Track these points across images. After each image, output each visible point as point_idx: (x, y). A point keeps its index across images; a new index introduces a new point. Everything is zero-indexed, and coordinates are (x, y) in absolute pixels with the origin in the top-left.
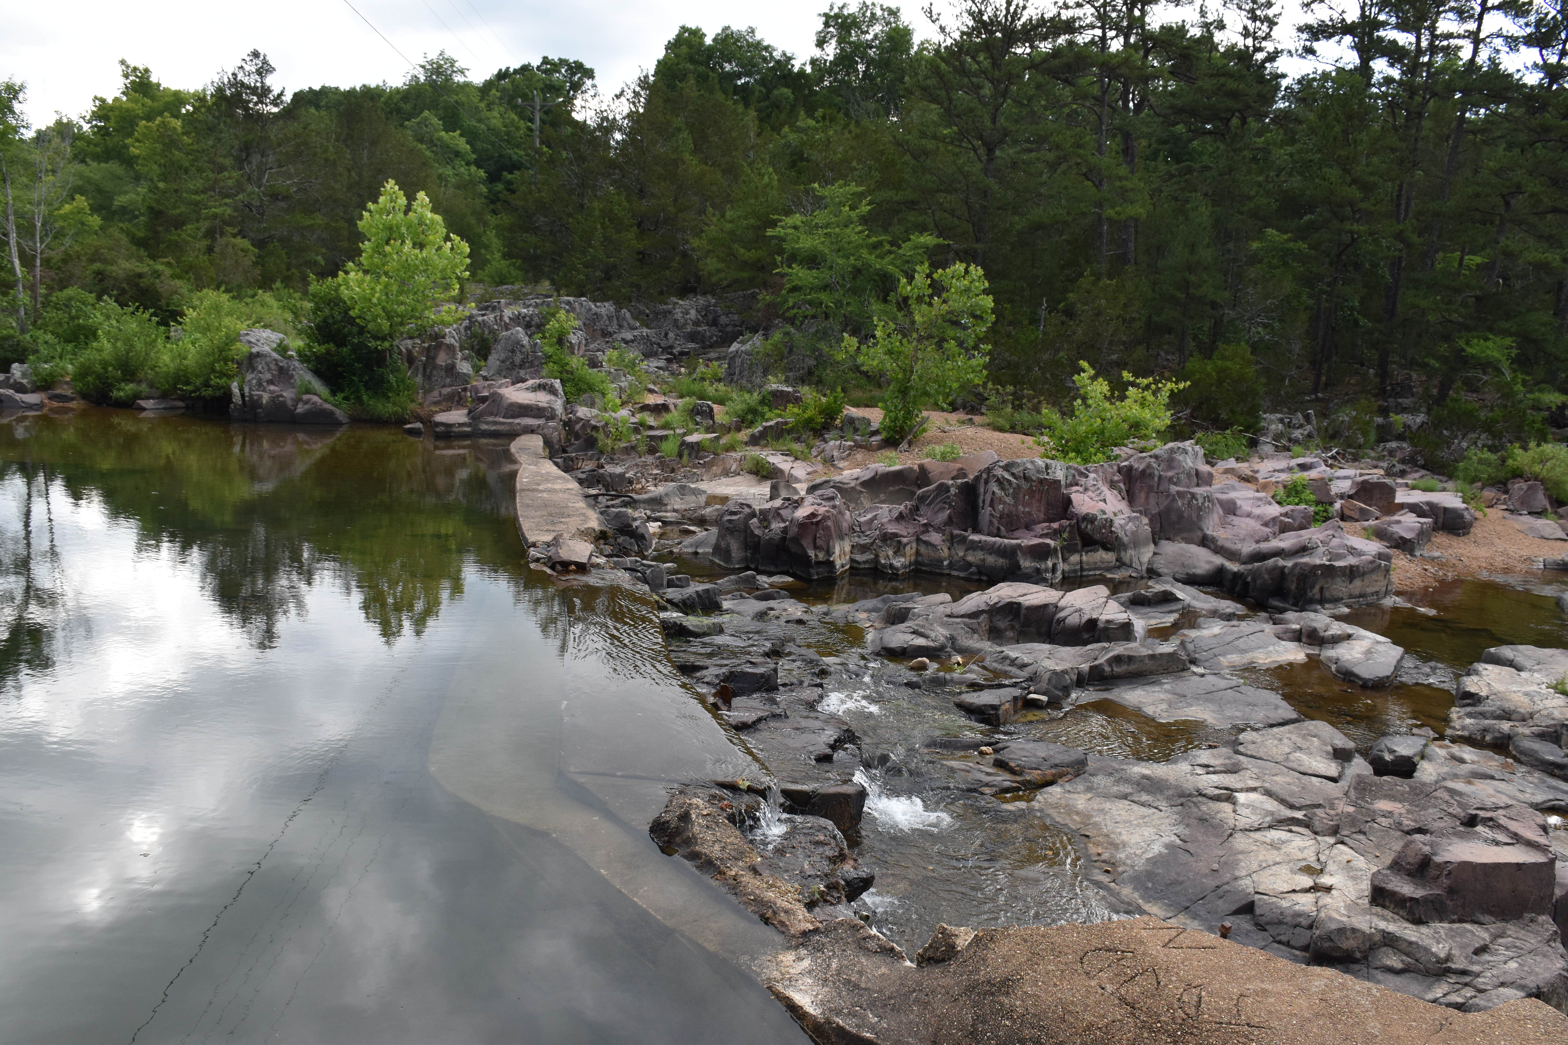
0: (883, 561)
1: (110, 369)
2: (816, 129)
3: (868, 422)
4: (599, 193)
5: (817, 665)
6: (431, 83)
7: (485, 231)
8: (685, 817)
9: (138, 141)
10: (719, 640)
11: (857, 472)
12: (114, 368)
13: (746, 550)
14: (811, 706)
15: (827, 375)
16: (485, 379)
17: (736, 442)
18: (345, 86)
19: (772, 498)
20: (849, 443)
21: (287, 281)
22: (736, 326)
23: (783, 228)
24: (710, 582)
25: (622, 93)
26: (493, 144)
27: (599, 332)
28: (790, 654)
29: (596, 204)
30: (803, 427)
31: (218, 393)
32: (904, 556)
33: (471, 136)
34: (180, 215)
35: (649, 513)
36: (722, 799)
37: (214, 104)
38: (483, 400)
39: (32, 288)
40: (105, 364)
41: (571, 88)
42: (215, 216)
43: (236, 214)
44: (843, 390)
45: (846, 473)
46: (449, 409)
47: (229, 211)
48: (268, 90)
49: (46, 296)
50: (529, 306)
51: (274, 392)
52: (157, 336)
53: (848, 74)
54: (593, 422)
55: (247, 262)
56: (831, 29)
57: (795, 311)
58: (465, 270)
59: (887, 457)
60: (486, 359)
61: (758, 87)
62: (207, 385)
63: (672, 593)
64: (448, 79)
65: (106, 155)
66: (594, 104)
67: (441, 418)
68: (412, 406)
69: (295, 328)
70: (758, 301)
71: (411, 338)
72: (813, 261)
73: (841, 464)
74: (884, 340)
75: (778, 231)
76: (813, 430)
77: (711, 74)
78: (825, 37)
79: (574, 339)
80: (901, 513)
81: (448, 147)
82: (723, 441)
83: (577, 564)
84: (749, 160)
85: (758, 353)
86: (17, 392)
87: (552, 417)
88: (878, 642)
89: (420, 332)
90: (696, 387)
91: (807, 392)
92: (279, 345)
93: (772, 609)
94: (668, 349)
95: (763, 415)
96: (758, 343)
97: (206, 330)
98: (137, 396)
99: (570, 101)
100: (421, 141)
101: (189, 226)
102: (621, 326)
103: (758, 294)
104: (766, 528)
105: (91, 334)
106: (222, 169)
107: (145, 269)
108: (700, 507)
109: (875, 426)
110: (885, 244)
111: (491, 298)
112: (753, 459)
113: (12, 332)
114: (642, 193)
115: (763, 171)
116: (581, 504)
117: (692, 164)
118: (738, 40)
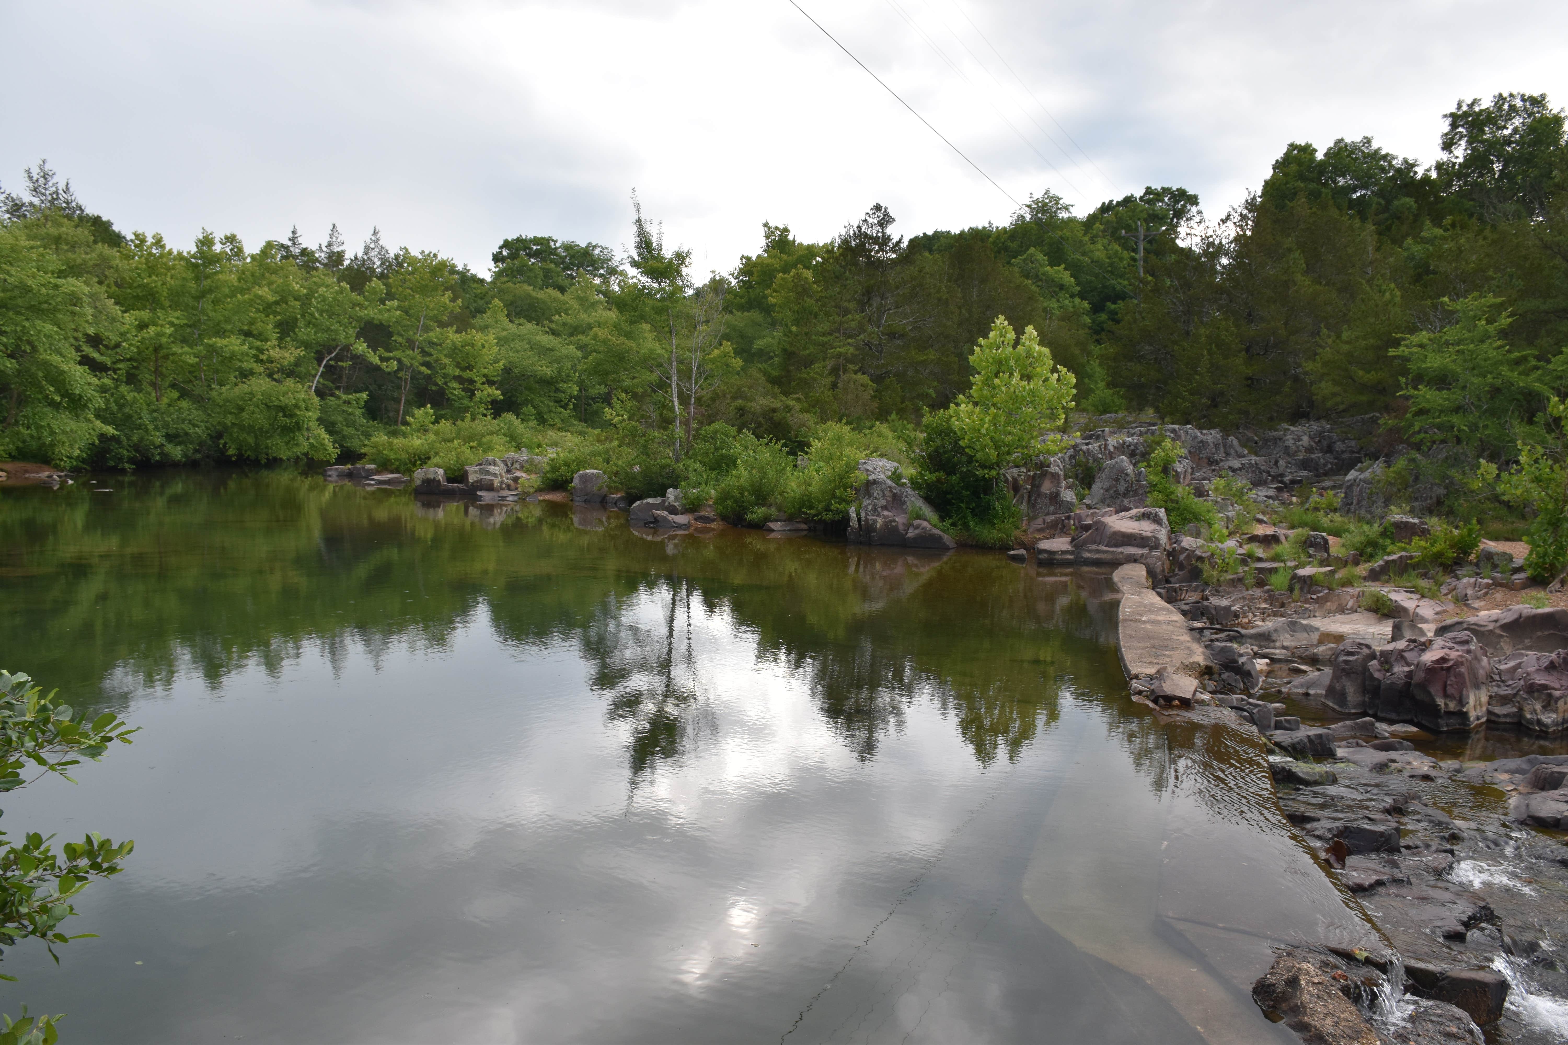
0: (1529, 716)
1: (746, 494)
2: (1444, 239)
3: (1510, 558)
4: (1205, 319)
5: (1447, 828)
6: (1036, 221)
7: (1088, 361)
8: (1293, 982)
9: (775, 291)
10: (1332, 790)
11: (1496, 613)
12: (749, 493)
13: (1364, 695)
14: (1439, 873)
15: (1459, 505)
16: (1089, 507)
17: (1354, 576)
18: (955, 230)
19: (1394, 639)
20: (1486, 581)
21: (901, 412)
22: (1353, 452)
23: (1407, 346)
24: (1322, 726)
25: (1228, 217)
26: (1096, 276)
27: (1206, 461)
28: (1415, 812)
29: (1202, 331)
30: (1431, 562)
31: (837, 518)
32: (1556, 711)
33: (1075, 269)
34: (809, 355)
35: (1255, 648)
36: (1336, 967)
37: (841, 255)
38: (1087, 528)
39: (686, 423)
40: (742, 490)
41: (1175, 216)
42: (839, 355)
43: (857, 353)
44: (1479, 522)
45: (1482, 614)
46: (1052, 537)
47: (851, 350)
48: (889, 239)
49: (697, 430)
50: (1133, 435)
51: (888, 517)
52: (786, 464)
53: (1481, 175)
54: (1198, 553)
55: (866, 396)
56: (1460, 129)
57: (1422, 436)
58: (1071, 401)
59: (1533, 598)
60: (1090, 488)
61: (1375, 199)
62: (827, 509)
63: (1280, 736)
64: (1053, 216)
65: (749, 306)
66: (1199, 230)
67: (1045, 545)
68: (1017, 533)
69: (908, 457)
70: (1379, 426)
71: (1017, 467)
72: (1442, 381)
73: (1477, 604)
74: (1531, 466)
75: (1402, 350)
76: (1442, 565)
77: (1323, 190)
78: (1452, 139)
79: (1179, 468)
80: (1552, 662)
81: (1053, 281)
82: (1338, 575)
83: (1181, 699)
84: (1368, 277)
85: (1379, 481)
86: (670, 513)
87: (1156, 546)
88: (1523, 809)
89: (1027, 461)
90: (1309, 517)
91: (1435, 524)
92: (894, 473)
93: (1394, 761)
94: (1278, 478)
95: (1384, 548)
96: (1379, 471)
97: (829, 459)
98: (767, 519)
99: (1173, 228)
100: (1027, 277)
101: (817, 365)
102: (1227, 454)
103: (1378, 418)
104: (1388, 671)
105: (732, 462)
106: (847, 312)
107: (779, 405)
108: (1312, 645)
109: (1518, 562)
110: (1531, 359)
111: (1095, 427)
112: (1372, 595)
113: (669, 461)
114: (1250, 317)
115: (1384, 287)
116: (1186, 638)
117: (1304, 284)
118: (1352, 152)
